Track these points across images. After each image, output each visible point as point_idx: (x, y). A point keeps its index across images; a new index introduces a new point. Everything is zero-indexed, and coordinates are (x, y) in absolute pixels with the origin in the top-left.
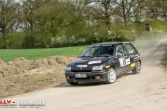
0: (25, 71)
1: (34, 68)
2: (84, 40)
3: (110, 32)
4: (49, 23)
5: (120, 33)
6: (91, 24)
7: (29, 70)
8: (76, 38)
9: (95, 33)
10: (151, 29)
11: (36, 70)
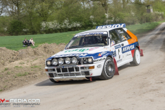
0: (6, 63)
1: (17, 59)
2: (78, 25)
3: (107, 15)
4: (38, 6)
5: (119, 15)
6: (86, 6)
7: (10, 62)
8: (70, 23)
9: (91, 17)
10: (152, 10)
11: (19, 61)
